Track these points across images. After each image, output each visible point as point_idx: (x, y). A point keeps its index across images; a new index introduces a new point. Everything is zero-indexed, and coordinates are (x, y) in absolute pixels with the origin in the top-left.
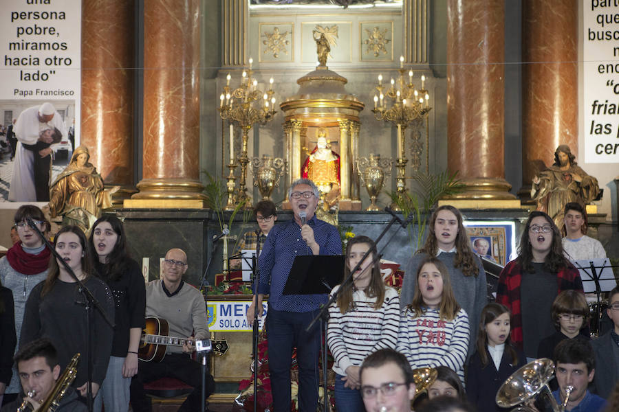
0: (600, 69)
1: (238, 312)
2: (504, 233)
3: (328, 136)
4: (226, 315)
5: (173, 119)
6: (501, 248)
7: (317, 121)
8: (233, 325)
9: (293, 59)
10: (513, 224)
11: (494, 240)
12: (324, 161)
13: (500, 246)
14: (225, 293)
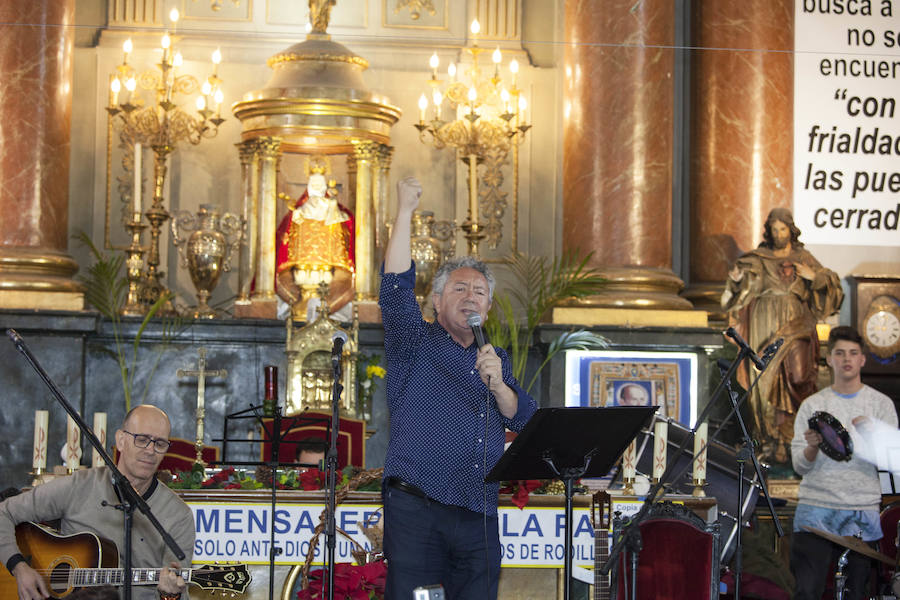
0: (824, 67)
1: (233, 526)
2: (677, 375)
3: (329, 173)
4: (207, 529)
5: (21, 127)
6: (670, 404)
7: (309, 142)
8: (222, 550)
9: (249, 16)
10: (693, 358)
11: (659, 387)
12: (322, 223)
13: (669, 399)
14: (206, 486)
